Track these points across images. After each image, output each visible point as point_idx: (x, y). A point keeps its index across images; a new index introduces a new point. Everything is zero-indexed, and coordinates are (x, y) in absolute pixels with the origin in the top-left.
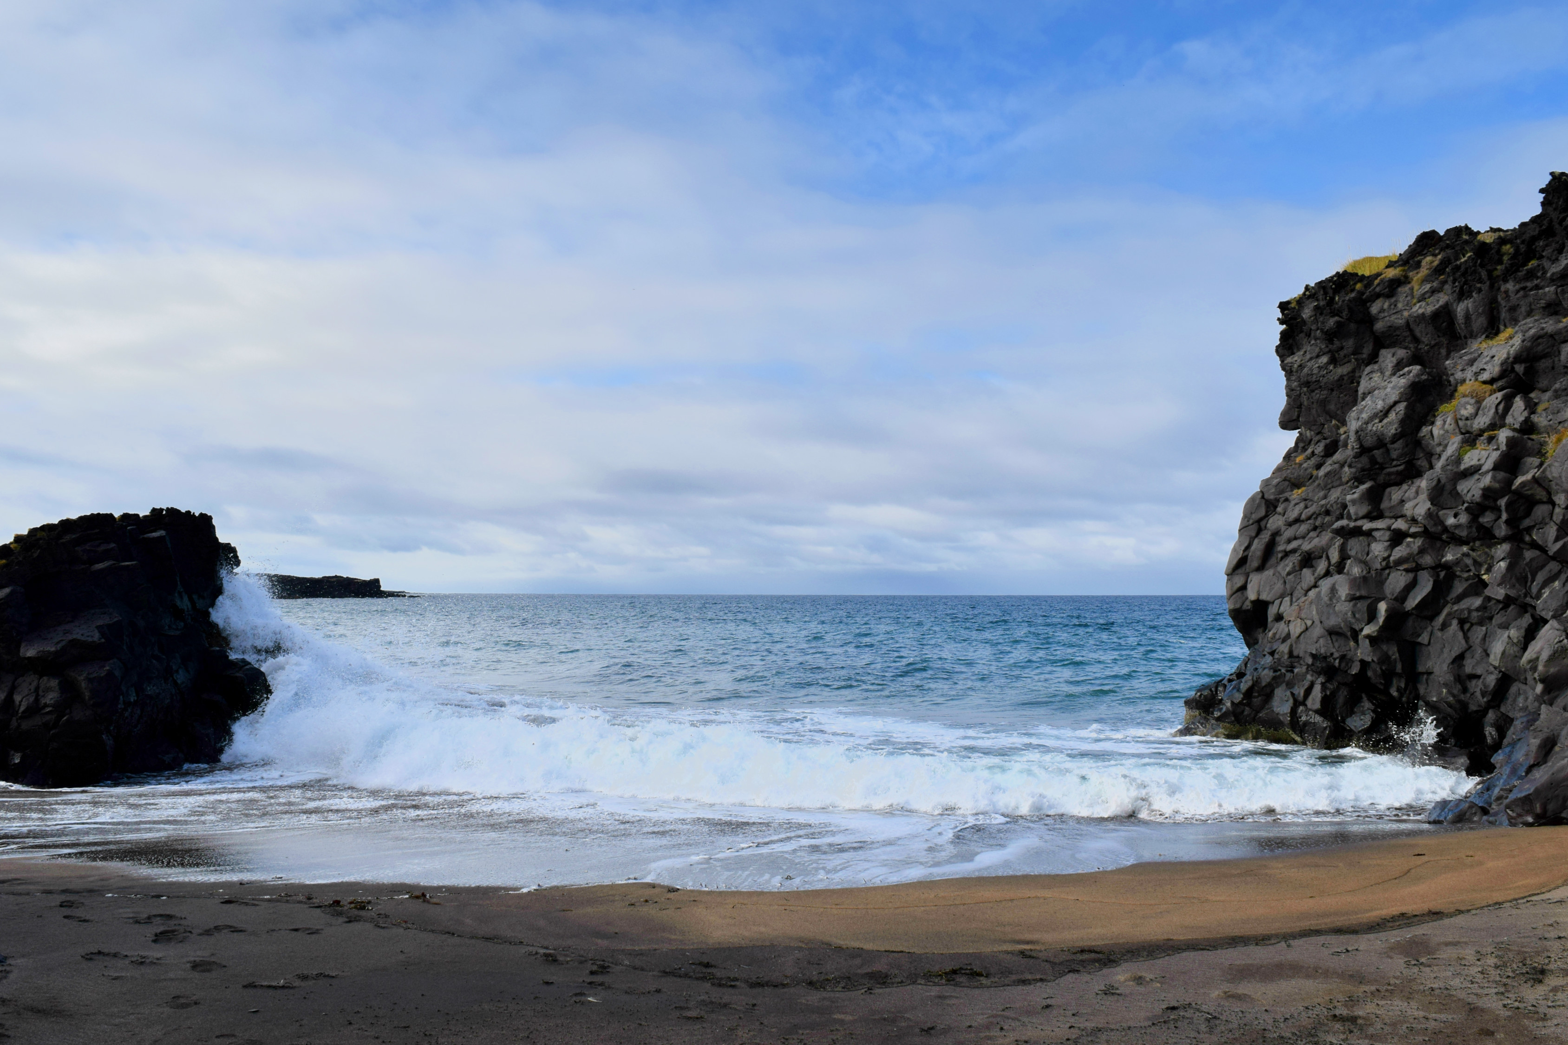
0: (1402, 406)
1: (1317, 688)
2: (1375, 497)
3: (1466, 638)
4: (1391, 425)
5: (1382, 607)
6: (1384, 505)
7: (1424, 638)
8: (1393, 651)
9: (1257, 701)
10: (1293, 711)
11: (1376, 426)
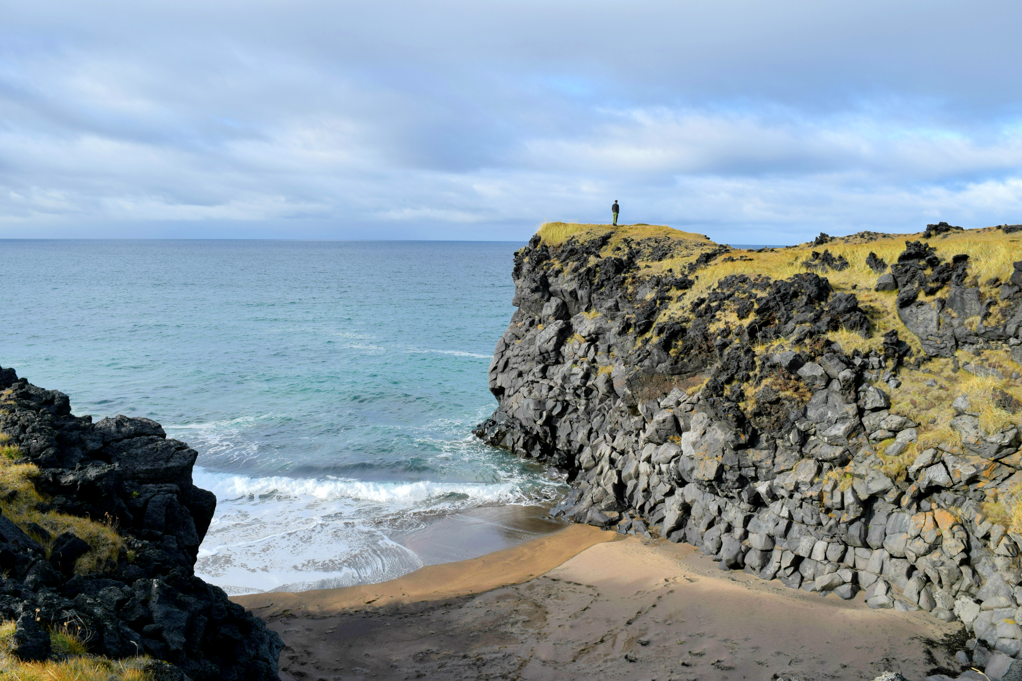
0: (555, 338)
1: (522, 438)
2: (544, 370)
3: (572, 427)
4: (550, 346)
5: (545, 414)
6: (547, 374)
7: (558, 425)
8: (547, 429)
9: (500, 437)
10: (513, 446)
11: (546, 346)
